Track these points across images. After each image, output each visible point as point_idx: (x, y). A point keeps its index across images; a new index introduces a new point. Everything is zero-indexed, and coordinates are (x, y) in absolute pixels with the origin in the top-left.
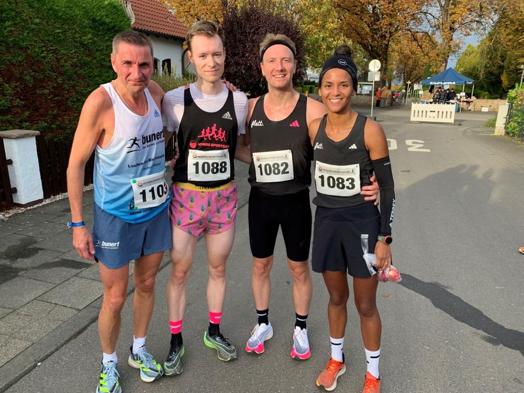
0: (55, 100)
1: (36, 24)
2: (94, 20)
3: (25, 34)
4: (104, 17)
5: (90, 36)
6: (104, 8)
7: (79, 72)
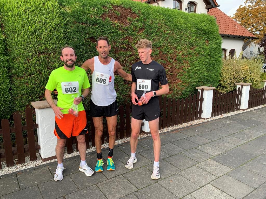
0: (170, 75)
1: (167, 34)
2: (198, 29)
3: (161, 40)
4: (204, 27)
5: (194, 38)
6: (204, 21)
7: (186, 59)
